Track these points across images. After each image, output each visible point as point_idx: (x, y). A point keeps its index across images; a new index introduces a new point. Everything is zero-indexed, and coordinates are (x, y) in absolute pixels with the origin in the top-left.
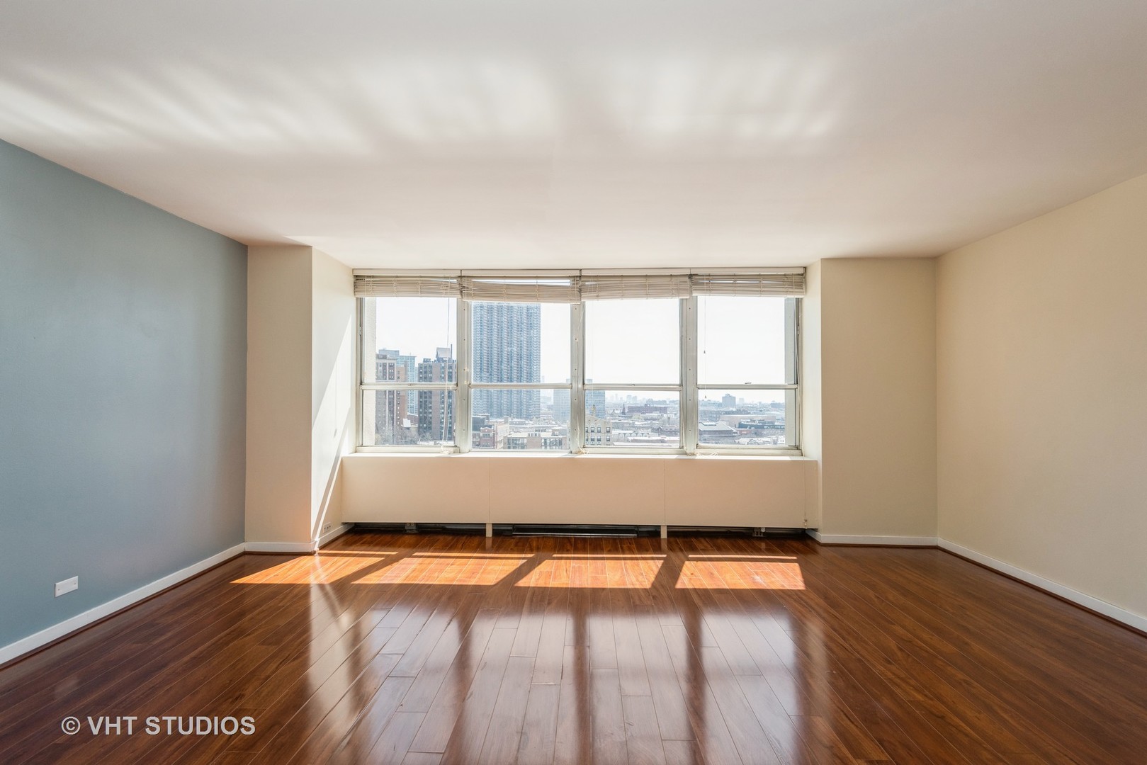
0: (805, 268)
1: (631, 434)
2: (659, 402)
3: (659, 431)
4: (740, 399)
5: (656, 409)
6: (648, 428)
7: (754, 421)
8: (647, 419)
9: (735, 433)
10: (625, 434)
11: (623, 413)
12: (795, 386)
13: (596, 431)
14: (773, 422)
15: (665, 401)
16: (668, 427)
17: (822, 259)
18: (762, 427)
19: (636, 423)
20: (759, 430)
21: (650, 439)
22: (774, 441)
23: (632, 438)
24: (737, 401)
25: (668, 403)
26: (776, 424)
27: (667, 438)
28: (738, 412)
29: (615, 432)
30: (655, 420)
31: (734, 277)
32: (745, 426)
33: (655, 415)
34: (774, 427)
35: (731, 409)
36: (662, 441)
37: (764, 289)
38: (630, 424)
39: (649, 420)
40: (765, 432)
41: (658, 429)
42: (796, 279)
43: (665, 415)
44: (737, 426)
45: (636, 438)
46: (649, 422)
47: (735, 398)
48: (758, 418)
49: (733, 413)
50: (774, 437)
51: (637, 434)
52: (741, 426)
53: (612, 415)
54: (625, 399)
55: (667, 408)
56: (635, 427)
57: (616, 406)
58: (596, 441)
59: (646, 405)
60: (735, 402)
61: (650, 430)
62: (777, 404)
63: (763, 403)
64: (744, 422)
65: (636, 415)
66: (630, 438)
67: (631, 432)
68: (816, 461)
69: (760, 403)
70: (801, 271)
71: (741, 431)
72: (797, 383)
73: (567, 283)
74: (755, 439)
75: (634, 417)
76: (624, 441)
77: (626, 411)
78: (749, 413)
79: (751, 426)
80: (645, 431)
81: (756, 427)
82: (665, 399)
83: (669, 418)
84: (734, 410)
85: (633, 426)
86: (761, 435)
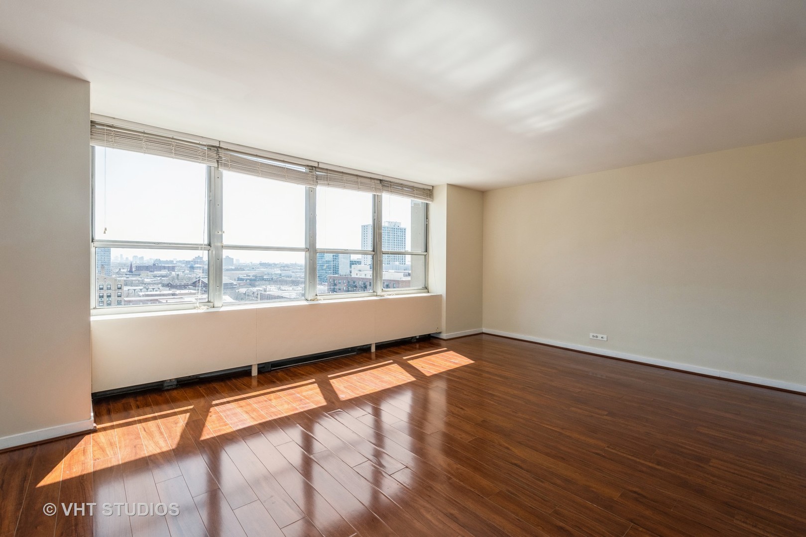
0: (433, 187)
1: (141, 290)
2: (167, 262)
3: (169, 286)
4: (236, 260)
5: (164, 268)
6: (158, 284)
7: (249, 276)
8: (156, 276)
9: (235, 285)
10: (135, 290)
11: (131, 271)
12: (425, 253)
13: (105, 288)
14: (262, 276)
15: (173, 261)
16: (177, 282)
17: (447, 184)
18: (255, 280)
19: (146, 280)
20: (253, 282)
21: (161, 293)
22: (264, 289)
23: (144, 293)
24: (235, 262)
25: (175, 262)
26: (265, 277)
27: (178, 292)
28: (236, 269)
29: (126, 288)
30: (163, 277)
31: (402, 185)
32: (242, 280)
33: (164, 272)
34: (263, 279)
35: (230, 267)
36: (173, 295)
37: (416, 196)
38: (139, 281)
39: (159, 277)
40: (257, 283)
41: (168, 284)
42: (428, 192)
43: (173, 273)
44: (237, 279)
45: (147, 293)
46: (159, 278)
47: (233, 259)
48: (252, 273)
49: (232, 270)
50: (264, 287)
51: (147, 289)
52: (239, 279)
53: (118, 273)
54: (131, 259)
55: (175, 267)
56: (145, 284)
57: (123, 265)
58: (105, 297)
59: (154, 265)
60: (233, 262)
61: (160, 285)
62: (263, 263)
63: (253, 263)
64: (241, 276)
65: (144, 273)
66: (141, 294)
67: (142, 288)
68: (441, 296)
69: (251, 263)
70: (431, 188)
71: (239, 284)
72: (426, 252)
73: (303, 169)
74: (251, 289)
75: (142, 275)
76: (134, 296)
77: (134, 270)
78: (244, 270)
79: (247, 280)
80: (155, 286)
81: (251, 280)
82: (172, 259)
83: (178, 275)
84: (233, 268)
85: (143, 283)
86: (254, 286)
